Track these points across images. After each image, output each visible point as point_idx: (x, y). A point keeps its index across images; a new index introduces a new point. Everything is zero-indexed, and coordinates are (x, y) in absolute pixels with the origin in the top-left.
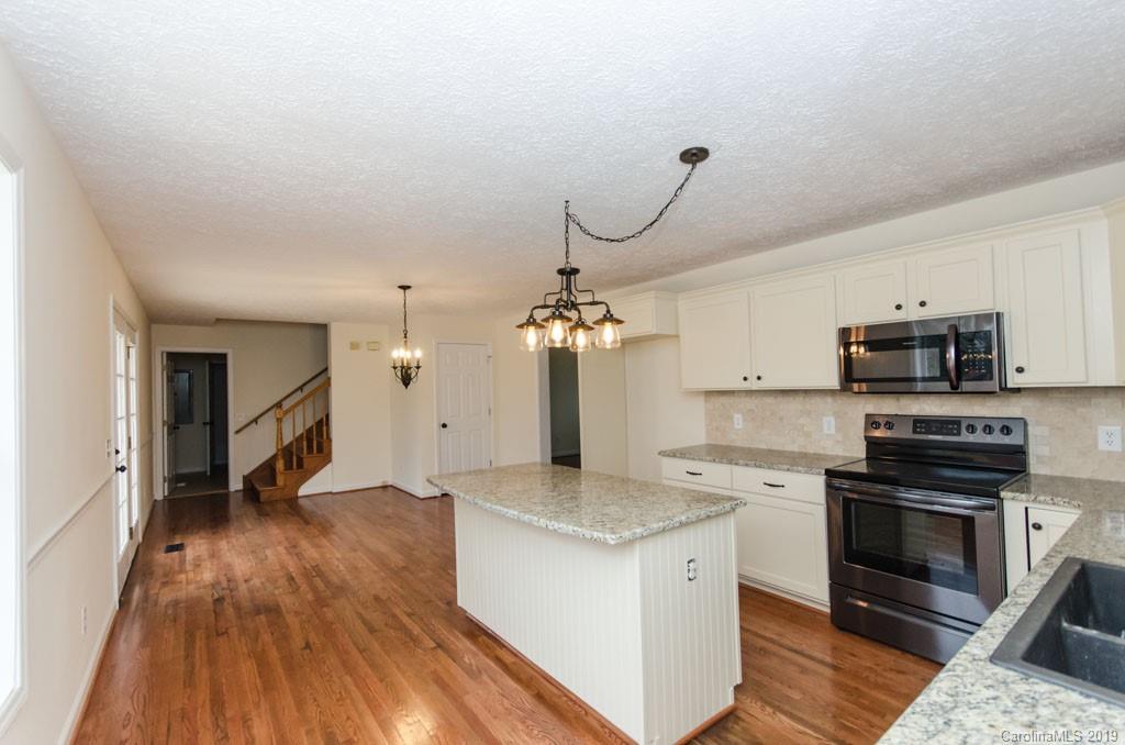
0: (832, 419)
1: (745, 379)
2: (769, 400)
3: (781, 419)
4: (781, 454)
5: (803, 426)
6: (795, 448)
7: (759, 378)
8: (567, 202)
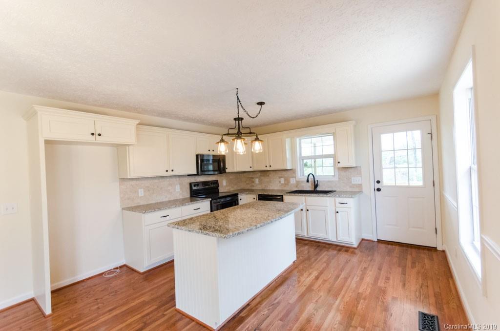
0: (179, 186)
1: (167, 171)
2: (156, 181)
3: (161, 188)
4: (162, 203)
5: (169, 190)
6: (167, 199)
7: (173, 171)
8: (237, 89)
